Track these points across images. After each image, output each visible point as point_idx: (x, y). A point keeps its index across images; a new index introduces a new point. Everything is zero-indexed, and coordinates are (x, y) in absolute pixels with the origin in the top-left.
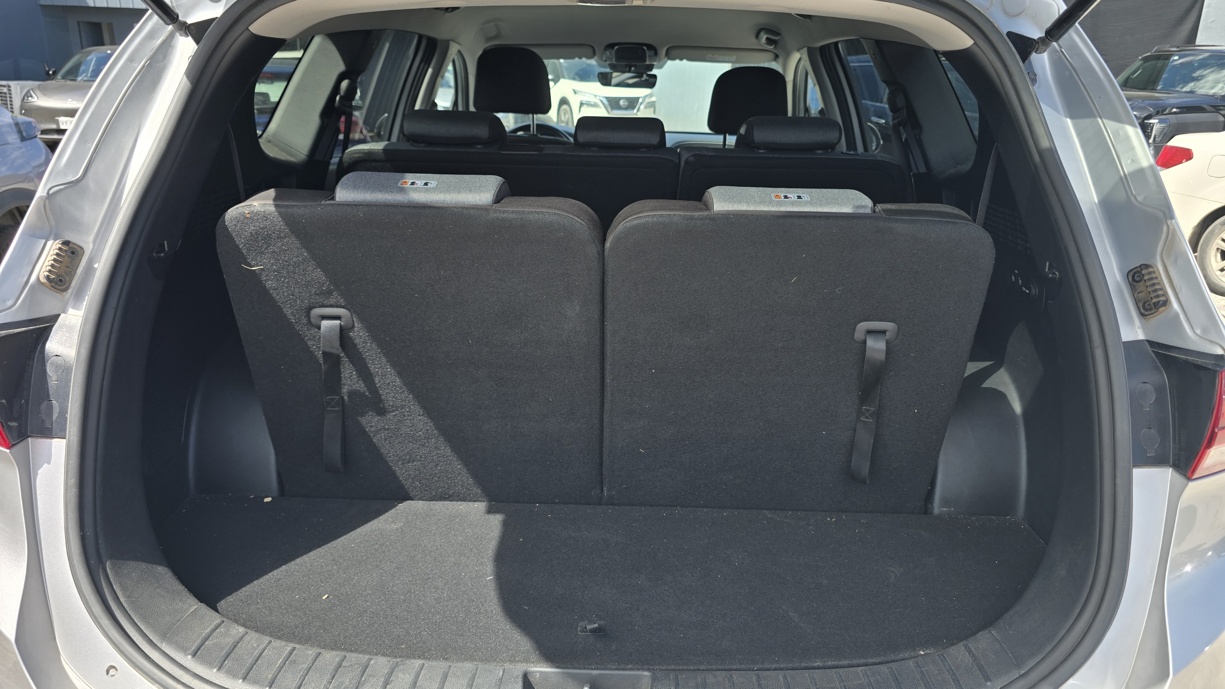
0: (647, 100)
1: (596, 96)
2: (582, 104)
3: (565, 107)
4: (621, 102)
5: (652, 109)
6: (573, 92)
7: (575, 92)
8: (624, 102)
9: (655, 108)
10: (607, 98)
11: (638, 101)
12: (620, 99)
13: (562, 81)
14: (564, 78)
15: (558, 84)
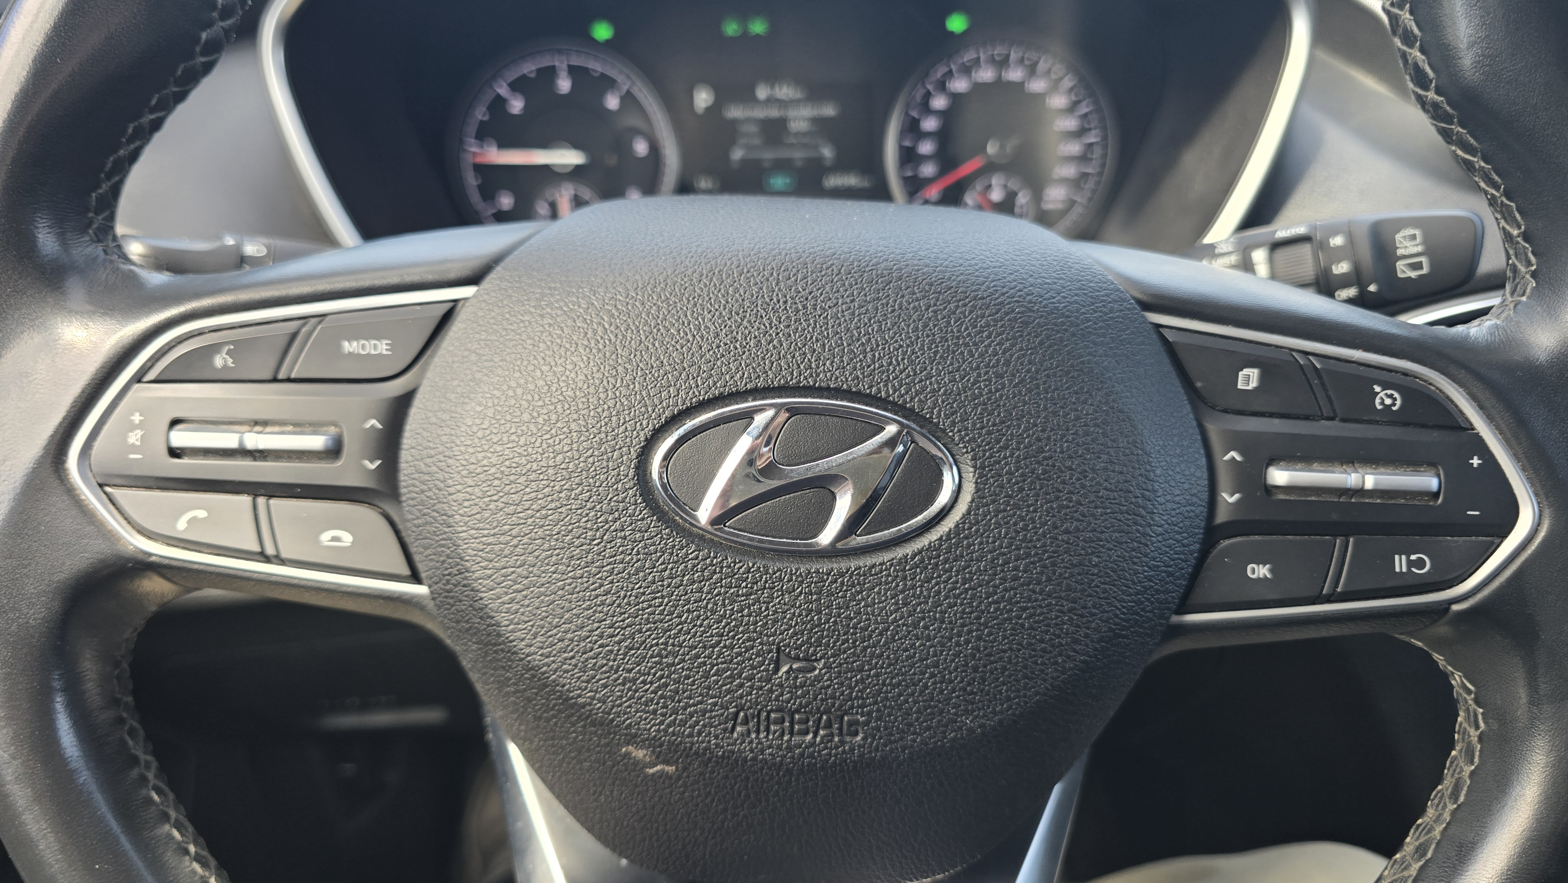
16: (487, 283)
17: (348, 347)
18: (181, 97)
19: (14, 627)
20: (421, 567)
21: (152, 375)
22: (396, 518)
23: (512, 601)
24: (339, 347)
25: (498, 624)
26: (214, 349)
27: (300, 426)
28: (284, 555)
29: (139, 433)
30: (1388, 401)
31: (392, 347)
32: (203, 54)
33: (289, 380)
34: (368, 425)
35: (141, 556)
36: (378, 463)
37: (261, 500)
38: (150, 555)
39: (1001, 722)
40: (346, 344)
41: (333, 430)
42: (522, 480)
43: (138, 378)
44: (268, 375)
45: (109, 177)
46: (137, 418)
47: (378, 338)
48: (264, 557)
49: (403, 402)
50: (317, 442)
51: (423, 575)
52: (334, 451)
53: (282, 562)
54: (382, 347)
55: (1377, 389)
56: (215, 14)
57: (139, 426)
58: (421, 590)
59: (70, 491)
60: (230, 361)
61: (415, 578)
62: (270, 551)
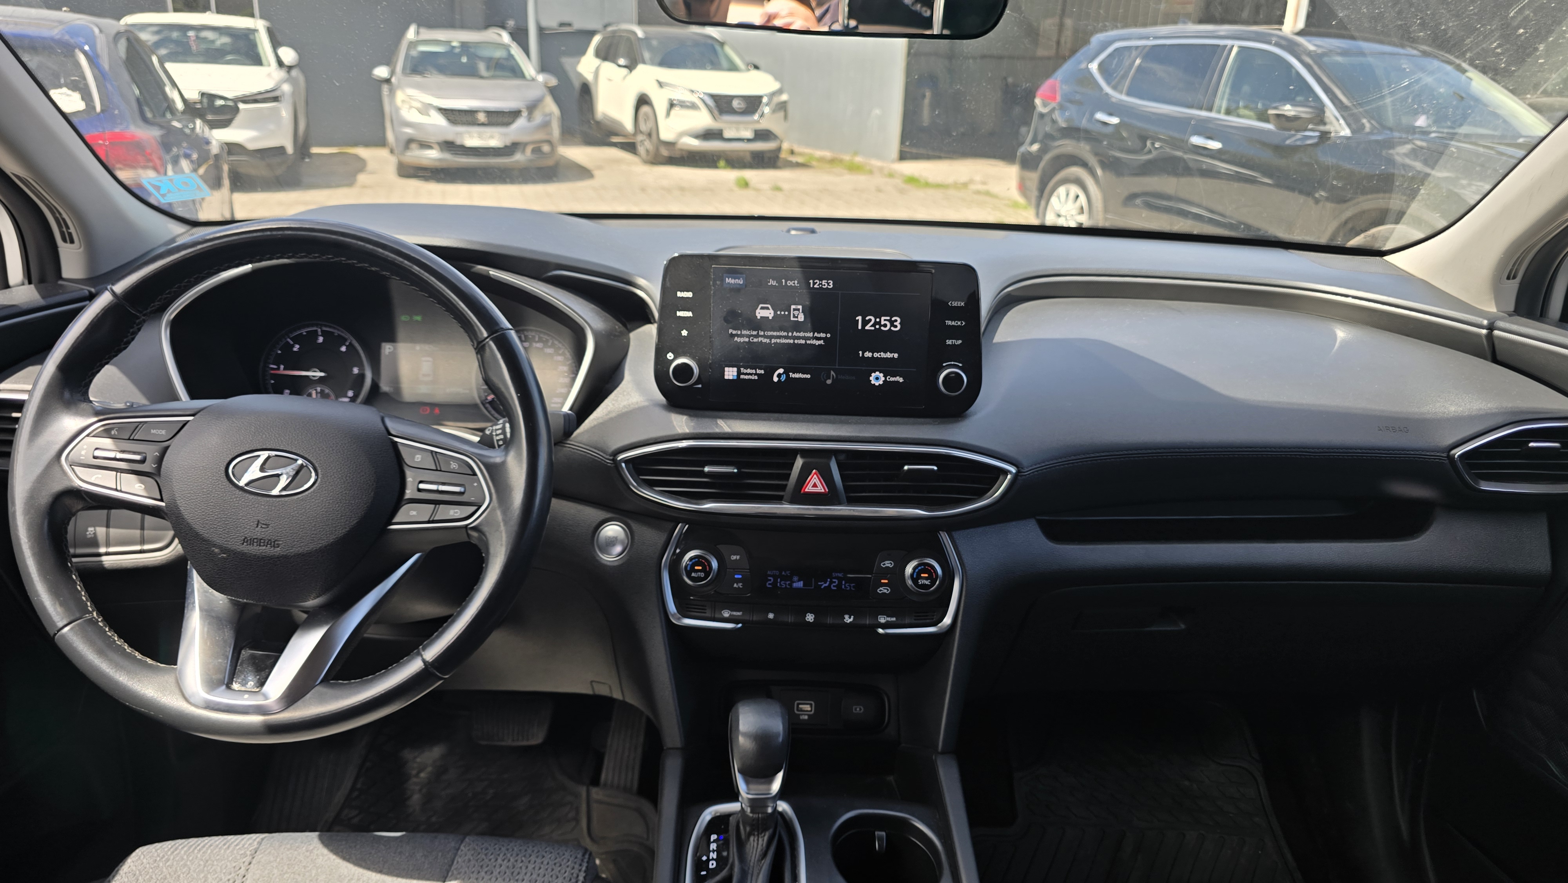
0: (776, 100)
1: (692, 91)
2: (672, 105)
3: (645, 109)
4: (736, 104)
5: (782, 114)
6: (656, 85)
7: (661, 84)
8: (739, 104)
9: (785, 111)
10: (713, 96)
11: (760, 102)
12: (732, 97)
13: (640, 67)
14: (644, 62)
15: (635, 72)
16: (196, 416)
17: (153, 431)
18: (116, 355)
19: (36, 504)
20: (164, 498)
21: (92, 435)
22: (159, 482)
23: (185, 503)
24: (150, 431)
25: (180, 510)
26: (112, 429)
27: (134, 453)
28: (123, 490)
29: (85, 451)
30: (454, 466)
31: (166, 432)
32: (124, 344)
33: (133, 440)
34: (155, 454)
35: (79, 487)
36: (156, 465)
37: (119, 474)
38: (82, 487)
39: (320, 547)
40: (152, 430)
41: (144, 455)
42: (193, 470)
43: (88, 435)
44: (127, 438)
45: (89, 377)
46: (85, 447)
47: (163, 430)
48: (116, 490)
49: (167, 448)
50: (137, 457)
51: (164, 500)
52: (143, 461)
53: (121, 491)
54: (163, 432)
55: (452, 462)
56: (129, 334)
57: (85, 449)
58: (163, 504)
59: (61, 466)
60: (116, 433)
61: (162, 500)
62: (119, 488)
